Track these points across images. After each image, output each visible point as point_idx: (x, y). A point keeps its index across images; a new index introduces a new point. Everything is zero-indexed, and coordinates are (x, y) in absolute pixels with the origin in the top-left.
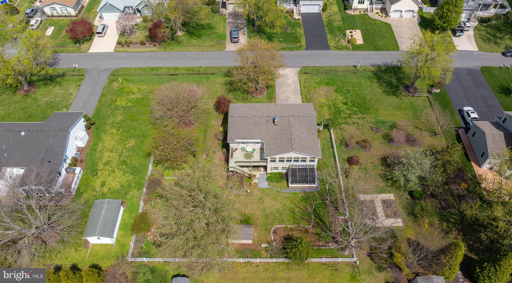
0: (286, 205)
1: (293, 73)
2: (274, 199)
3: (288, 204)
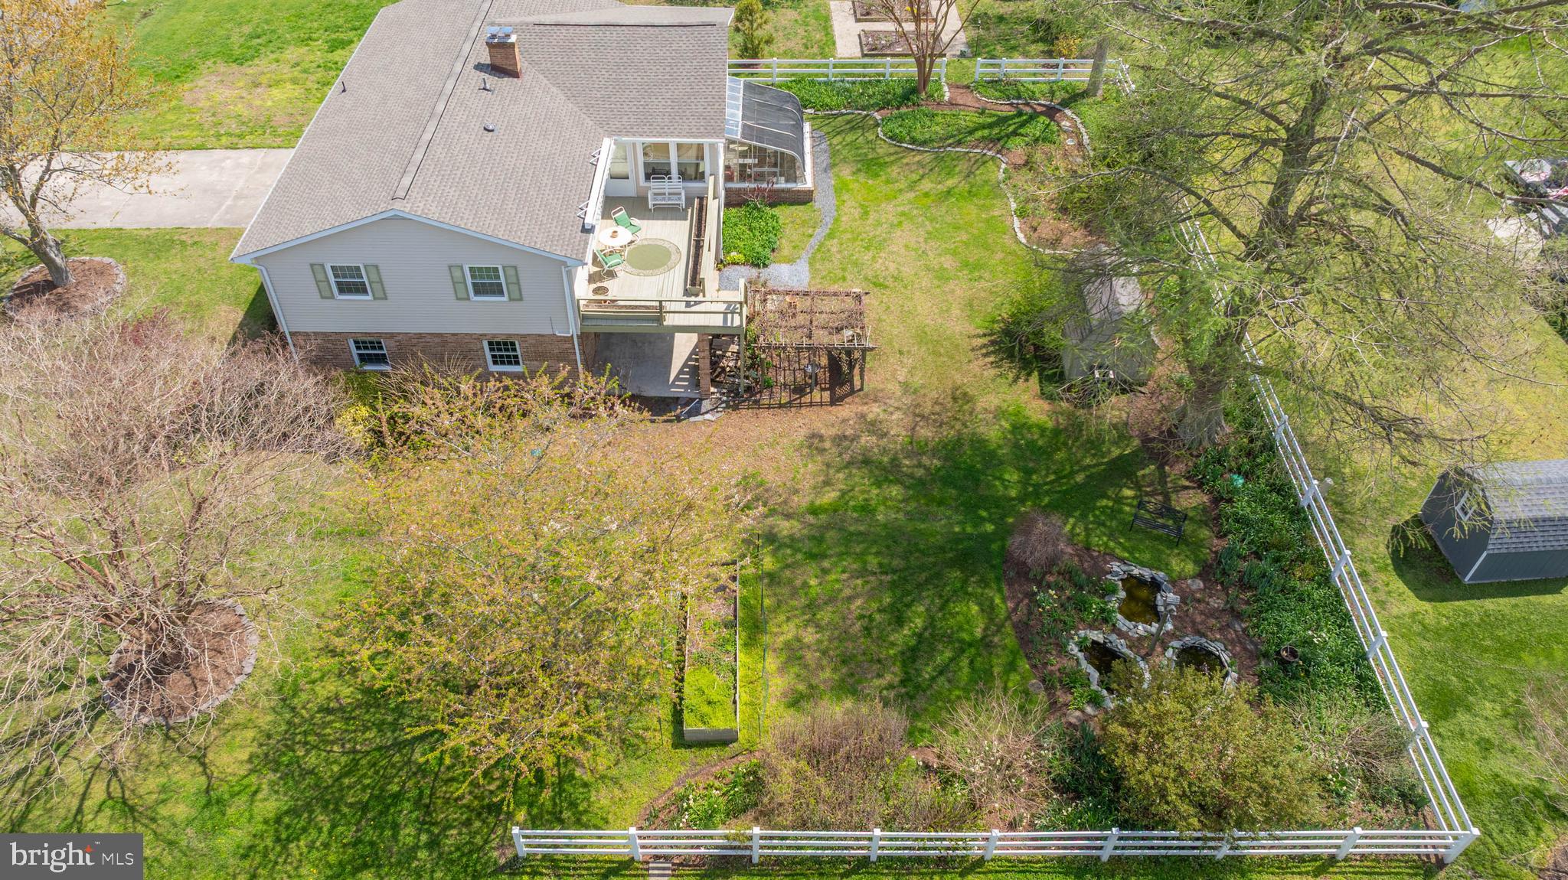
0: (903, 214)
2: (875, 245)
3: (900, 209)
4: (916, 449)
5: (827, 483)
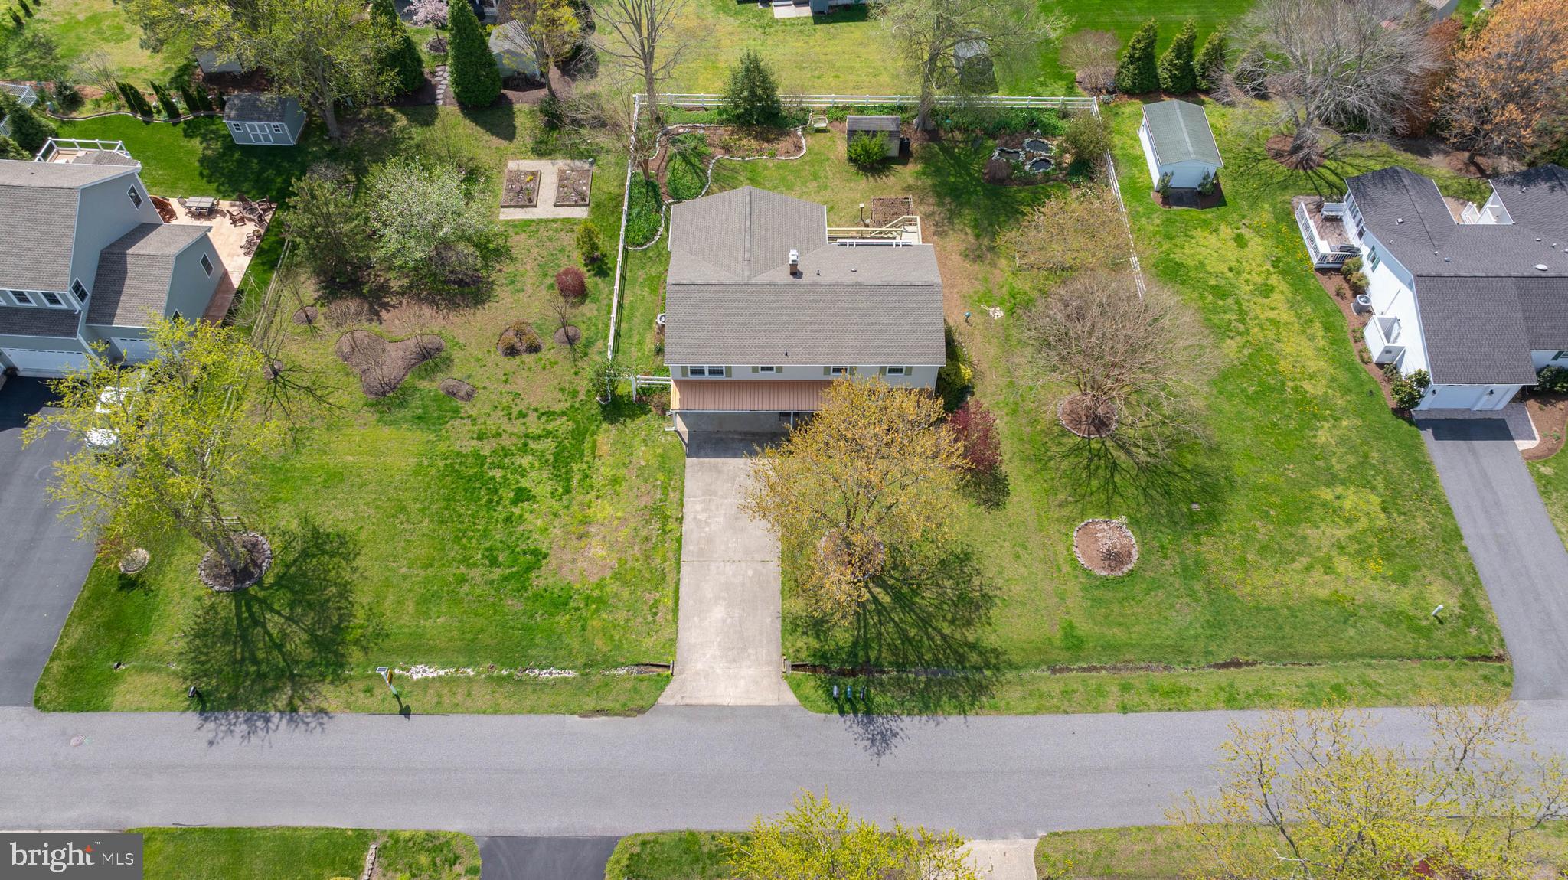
1: (699, 666)
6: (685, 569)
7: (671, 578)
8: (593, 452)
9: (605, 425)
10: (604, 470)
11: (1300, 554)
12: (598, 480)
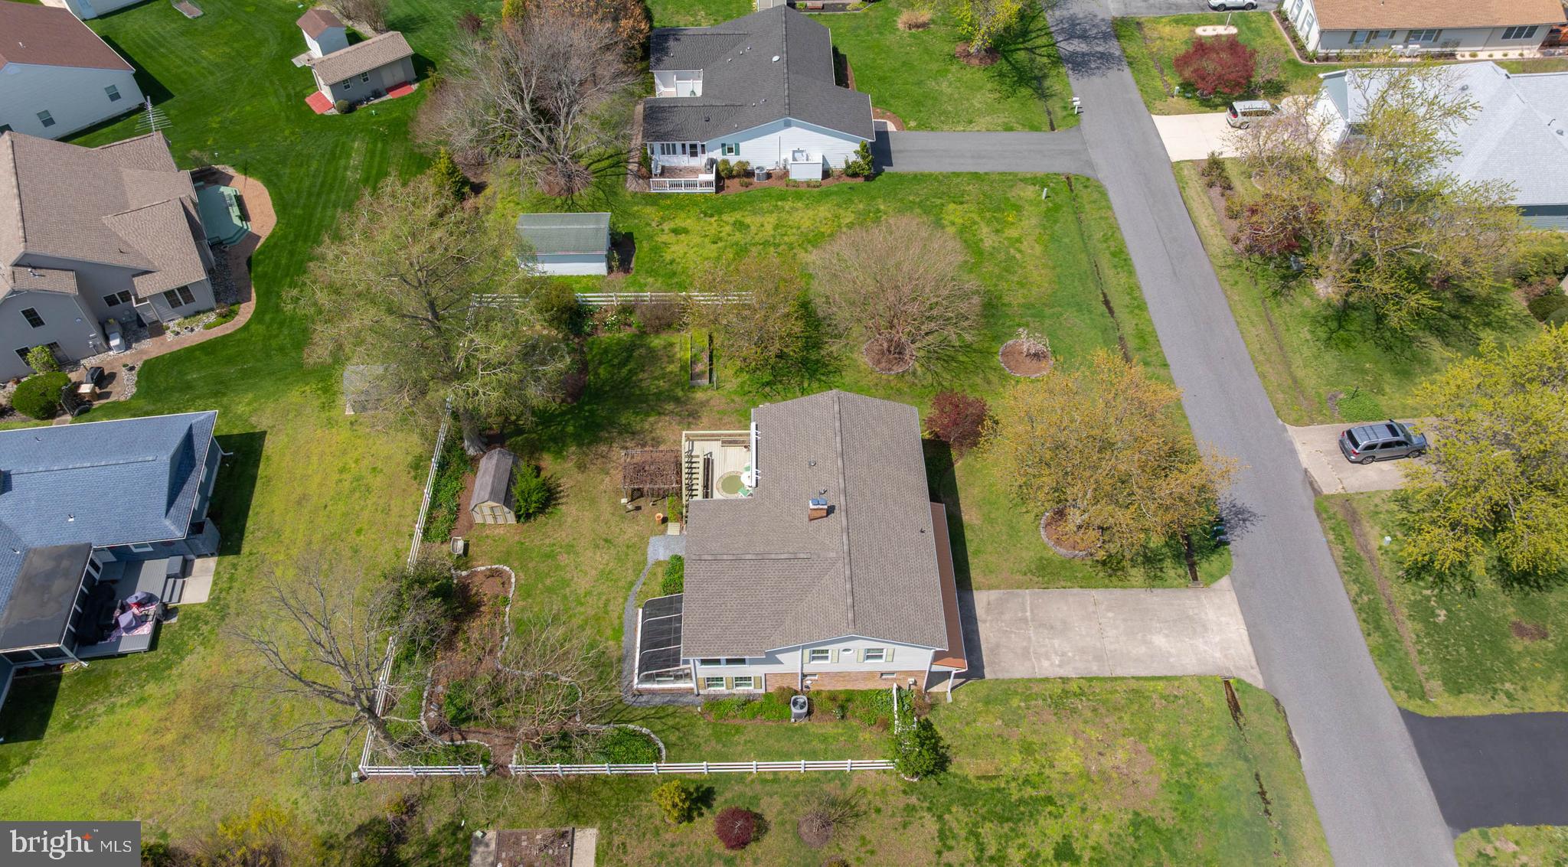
0: (582, 604)
1: (1218, 655)
2: (605, 575)
3: (582, 610)
4: (610, 441)
5: (652, 425)
6: (1119, 672)
7: (1134, 685)
8: (995, 777)
9: (952, 769)
10: (1014, 762)
11: (1008, 253)
12: (1031, 769)
